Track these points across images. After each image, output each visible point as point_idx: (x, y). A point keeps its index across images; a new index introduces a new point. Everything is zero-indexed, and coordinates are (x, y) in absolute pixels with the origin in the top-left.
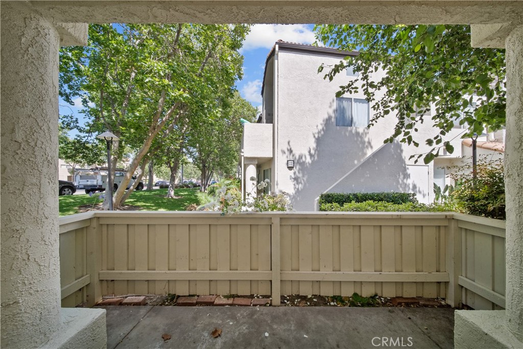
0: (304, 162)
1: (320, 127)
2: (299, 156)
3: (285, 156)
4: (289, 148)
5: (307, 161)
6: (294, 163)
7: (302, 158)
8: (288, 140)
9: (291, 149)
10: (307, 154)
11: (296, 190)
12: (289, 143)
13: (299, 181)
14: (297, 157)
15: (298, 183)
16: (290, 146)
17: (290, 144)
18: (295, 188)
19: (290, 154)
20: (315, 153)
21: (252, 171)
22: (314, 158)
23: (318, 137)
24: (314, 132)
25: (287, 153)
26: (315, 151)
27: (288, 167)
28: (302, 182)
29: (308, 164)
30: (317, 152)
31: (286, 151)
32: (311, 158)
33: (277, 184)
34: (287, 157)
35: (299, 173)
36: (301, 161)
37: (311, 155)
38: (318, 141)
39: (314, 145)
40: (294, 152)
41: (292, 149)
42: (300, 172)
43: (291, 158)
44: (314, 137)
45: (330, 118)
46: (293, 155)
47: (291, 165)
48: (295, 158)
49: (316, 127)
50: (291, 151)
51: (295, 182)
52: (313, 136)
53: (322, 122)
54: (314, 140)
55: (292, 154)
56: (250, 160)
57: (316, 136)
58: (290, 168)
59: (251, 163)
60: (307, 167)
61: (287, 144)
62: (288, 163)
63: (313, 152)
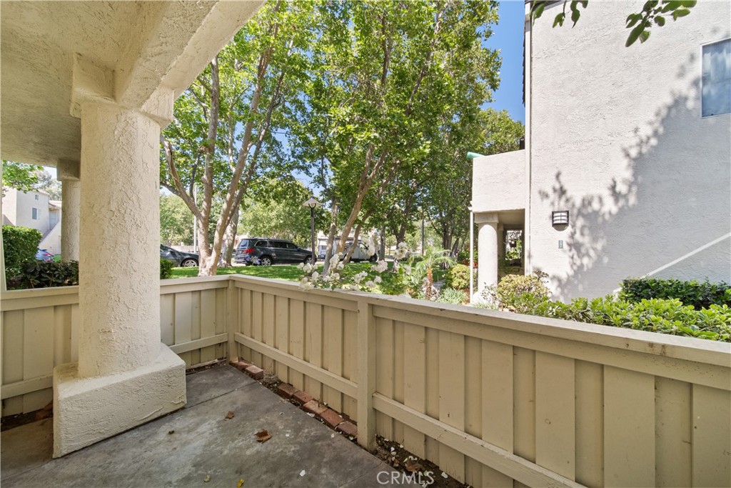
0: (596, 213)
1: (646, 131)
2: (584, 200)
3: (547, 202)
4: (557, 186)
5: (605, 209)
6: (568, 217)
7: (590, 203)
8: (555, 172)
9: (561, 188)
10: (606, 194)
11: (575, 268)
12: (558, 176)
13: (583, 250)
14: (578, 203)
15: (581, 256)
16: (560, 182)
17: (561, 178)
18: (573, 264)
19: (560, 197)
20: (630, 191)
21: (488, 236)
22: (627, 201)
23: (640, 153)
24: (626, 146)
25: (553, 196)
26: (630, 186)
27: (554, 225)
28: (592, 253)
29: (607, 217)
30: (634, 189)
31: (550, 192)
32: (616, 202)
33: (530, 257)
34: (553, 204)
35: (582, 234)
36: (590, 210)
37: (616, 195)
38: (639, 163)
39: (628, 174)
40: (569, 194)
41: (566, 187)
42: (586, 231)
43: (562, 205)
44: (628, 155)
45: (679, 102)
46: (567, 200)
47: (560, 219)
48: (573, 205)
49: (632, 134)
50: (562, 192)
51: (574, 251)
52: (622, 155)
53: (652, 117)
54: (625, 162)
55: (564, 199)
56: (486, 216)
57: (634, 153)
58: (559, 227)
59: (487, 221)
60: (604, 221)
61: (554, 177)
62: (553, 217)
63: (622, 188)
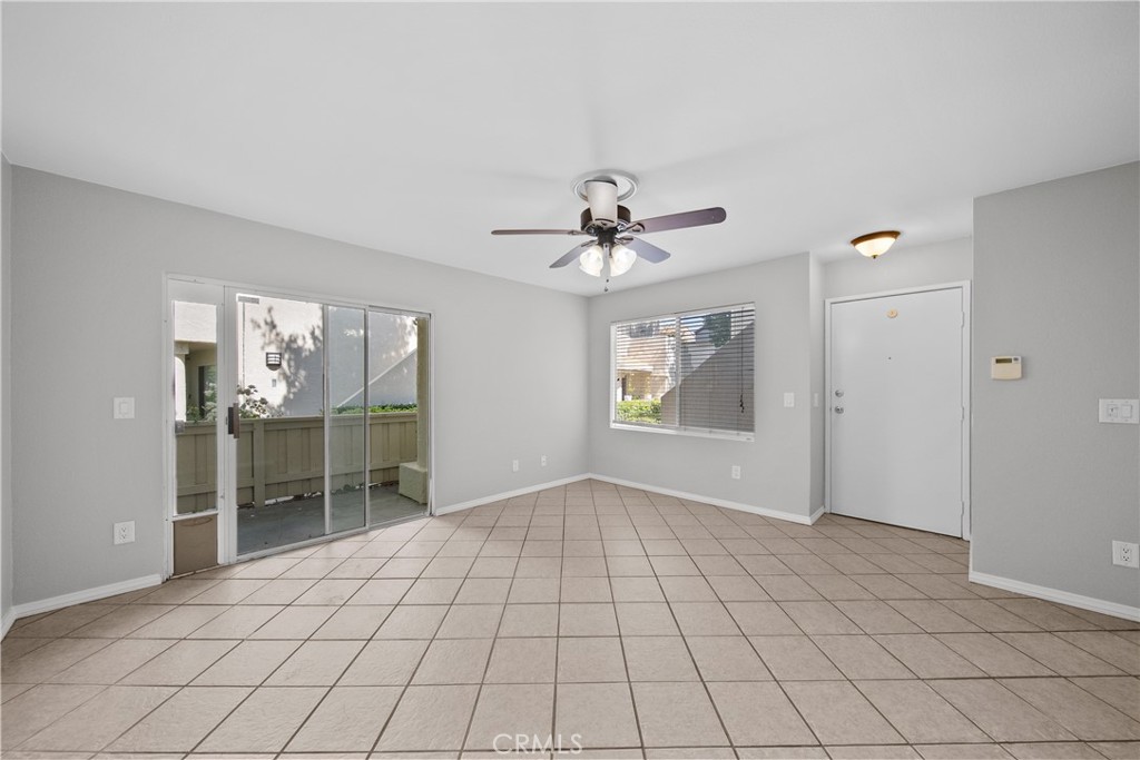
0: (300, 349)
2: (291, 336)
3: (258, 332)
4: (269, 320)
5: (307, 347)
7: (295, 340)
8: (267, 305)
9: (272, 322)
10: (308, 336)
12: (270, 311)
14: (286, 338)
16: (271, 316)
17: (273, 313)
19: (271, 331)
25: (265, 328)
26: (321, 333)
27: (268, 365)
29: (309, 353)
31: (262, 324)
32: (315, 344)
34: (264, 335)
36: (295, 346)
37: (314, 338)
39: (320, 324)
40: (279, 329)
41: (276, 322)
43: (272, 337)
46: (277, 334)
47: (274, 358)
48: (282, 339)
50: (273, 326)
55: (274, 332)
58: (273, 367)
60: (306, 357)
61: (266, 311)
63: (318, 333)
